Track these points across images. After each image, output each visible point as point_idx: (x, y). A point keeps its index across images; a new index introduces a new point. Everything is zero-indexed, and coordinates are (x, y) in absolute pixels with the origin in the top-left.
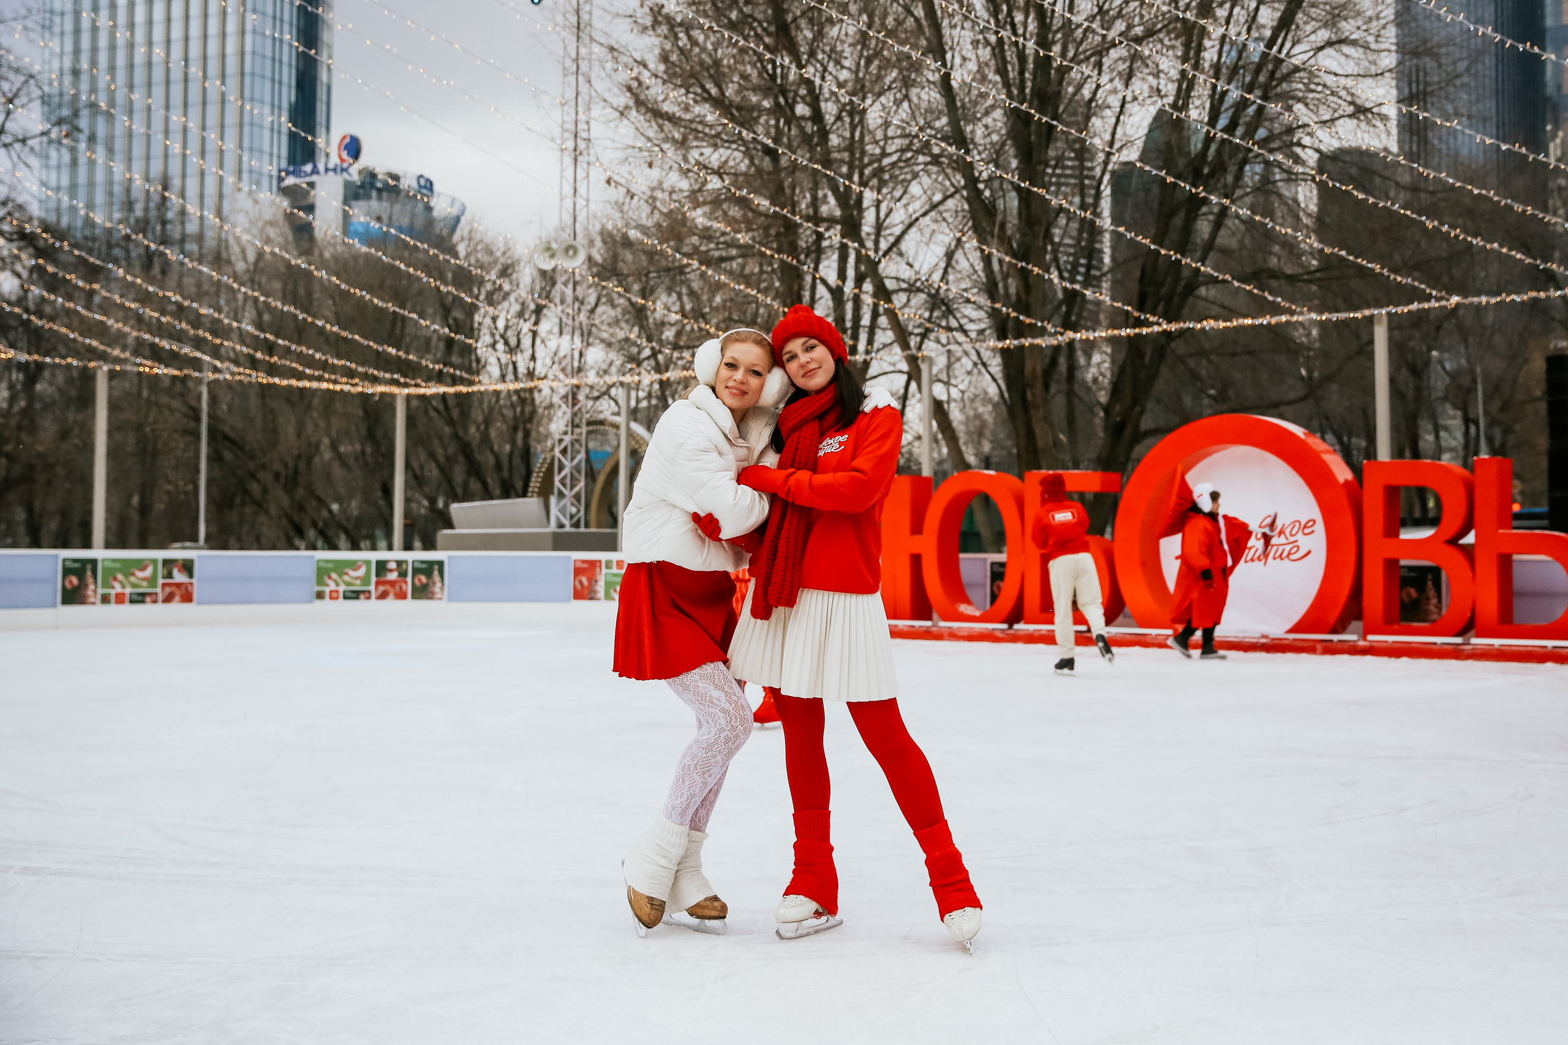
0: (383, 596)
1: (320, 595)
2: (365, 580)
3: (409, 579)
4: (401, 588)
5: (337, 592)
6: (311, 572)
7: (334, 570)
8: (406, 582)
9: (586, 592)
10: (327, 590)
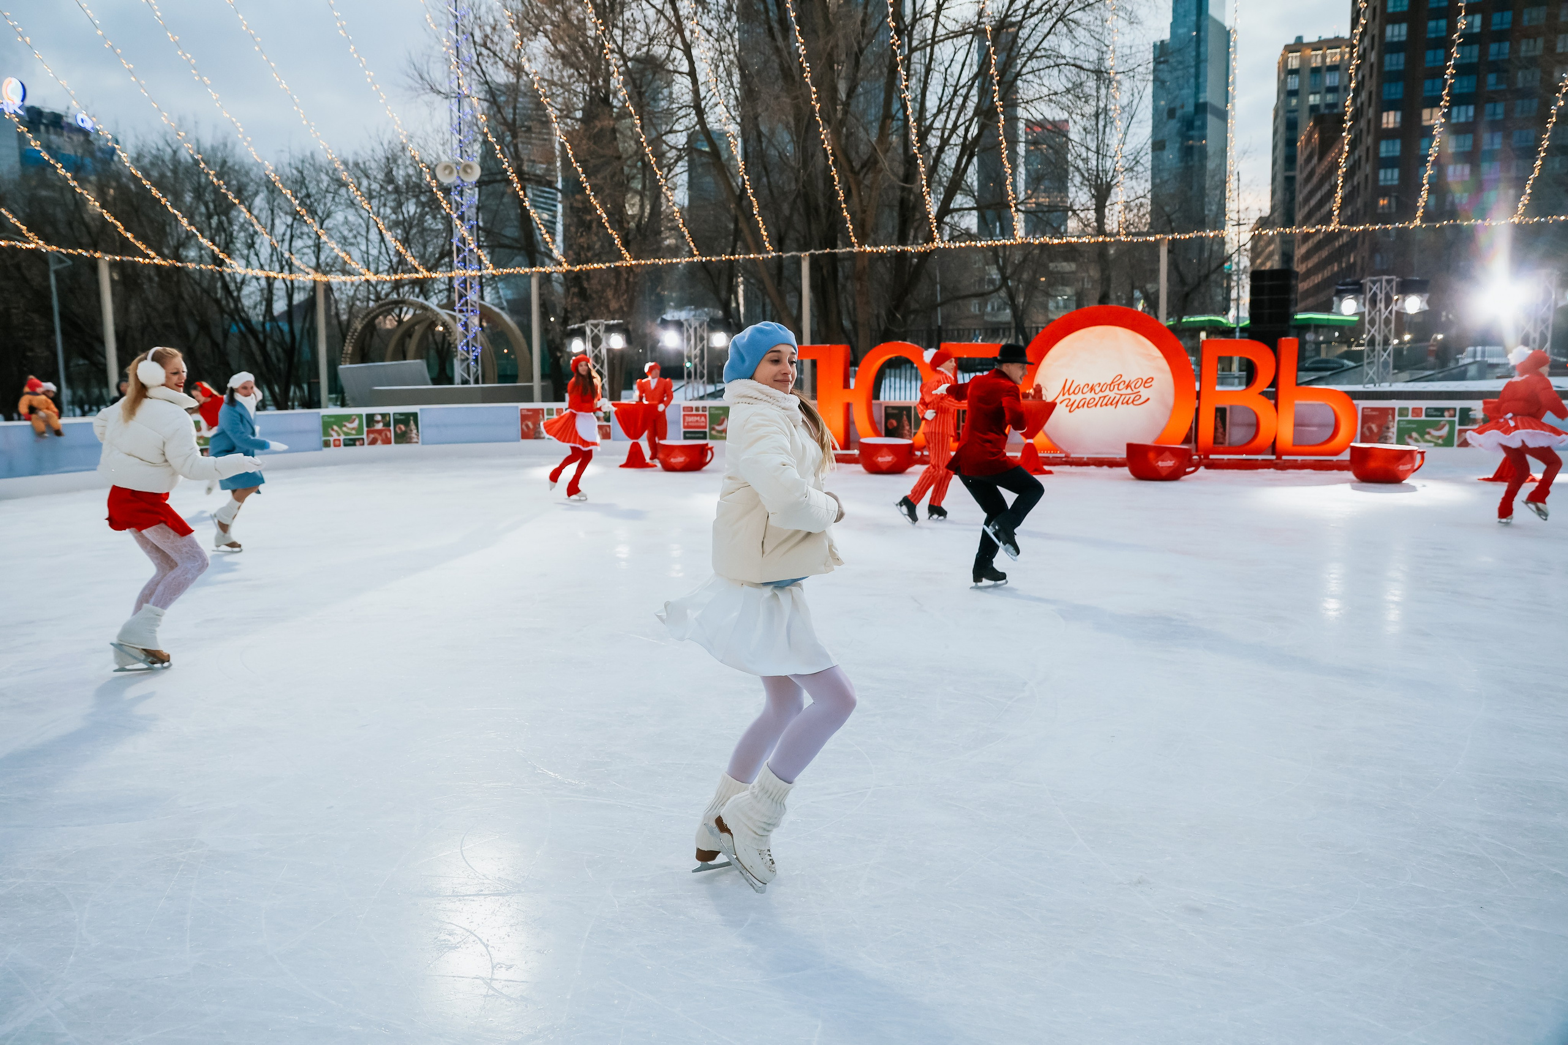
0: (373, 442)
1: (327, 444)
2: (359, 430)
3: (392, 428)
4: (386, 435)
5: (339, 440)
6: (317, 424)
7: (335, 423)
8: (390, 431)
9: (532, 433)
10: (332, 439)
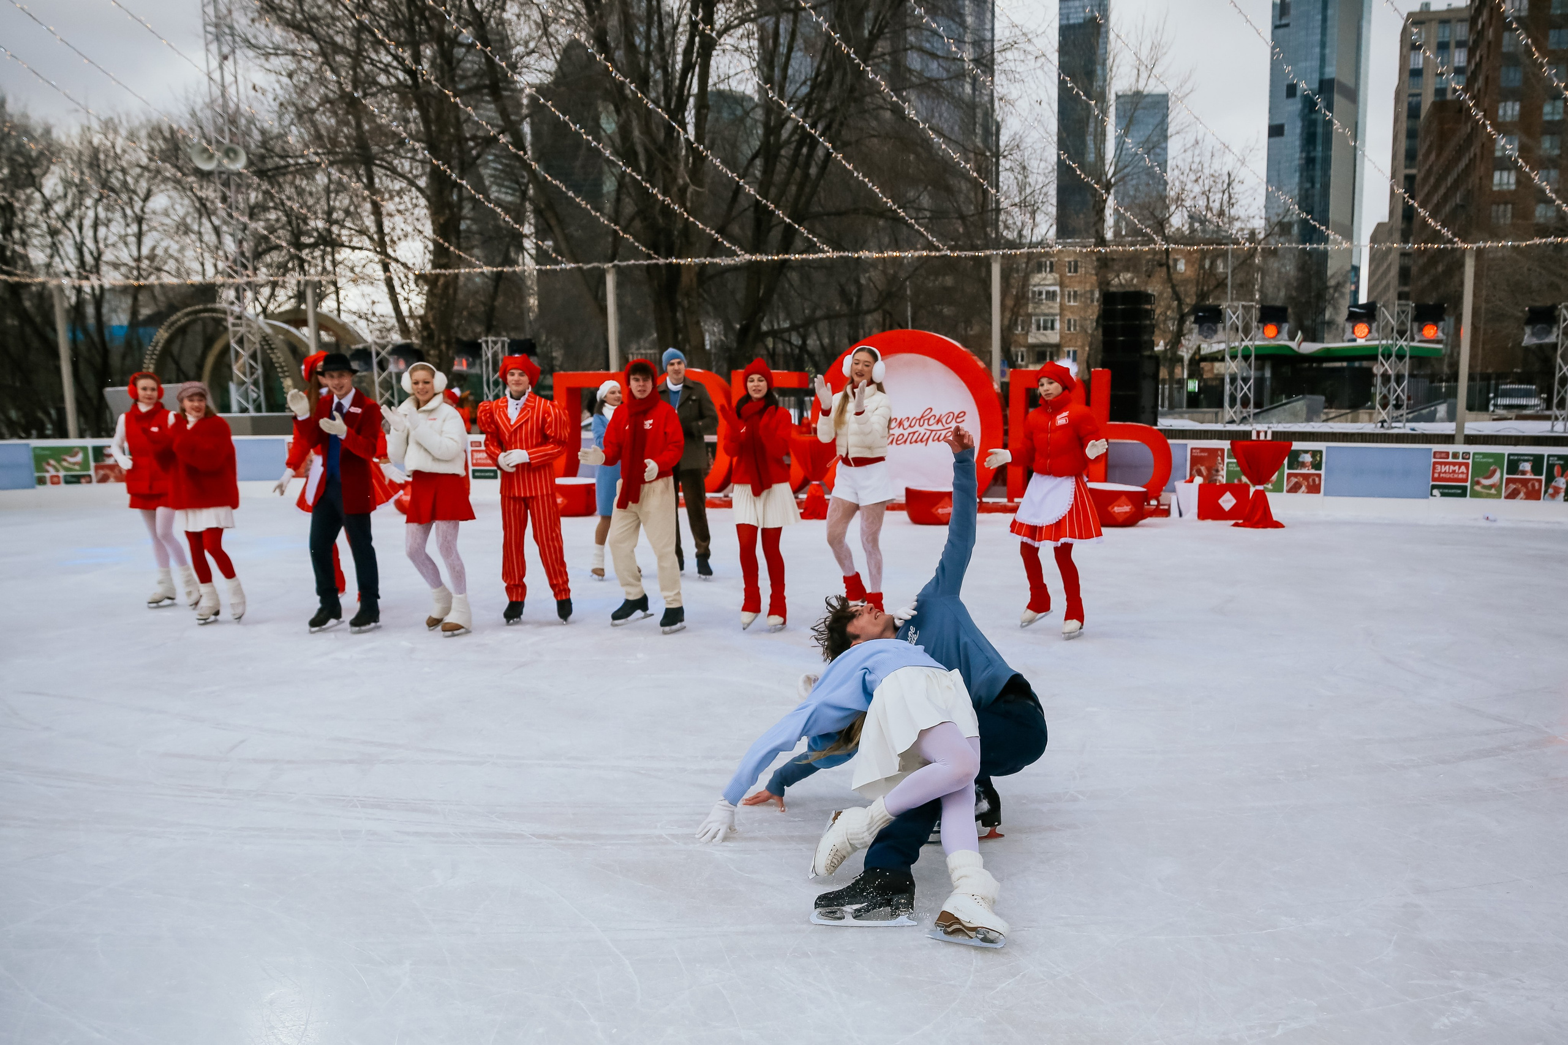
0: (102, 480)
1: (41, 481)
2: (85, 465)
5: (58, 477)
6: (30, 458)
7: (51, 457)
10: (47, 475)
